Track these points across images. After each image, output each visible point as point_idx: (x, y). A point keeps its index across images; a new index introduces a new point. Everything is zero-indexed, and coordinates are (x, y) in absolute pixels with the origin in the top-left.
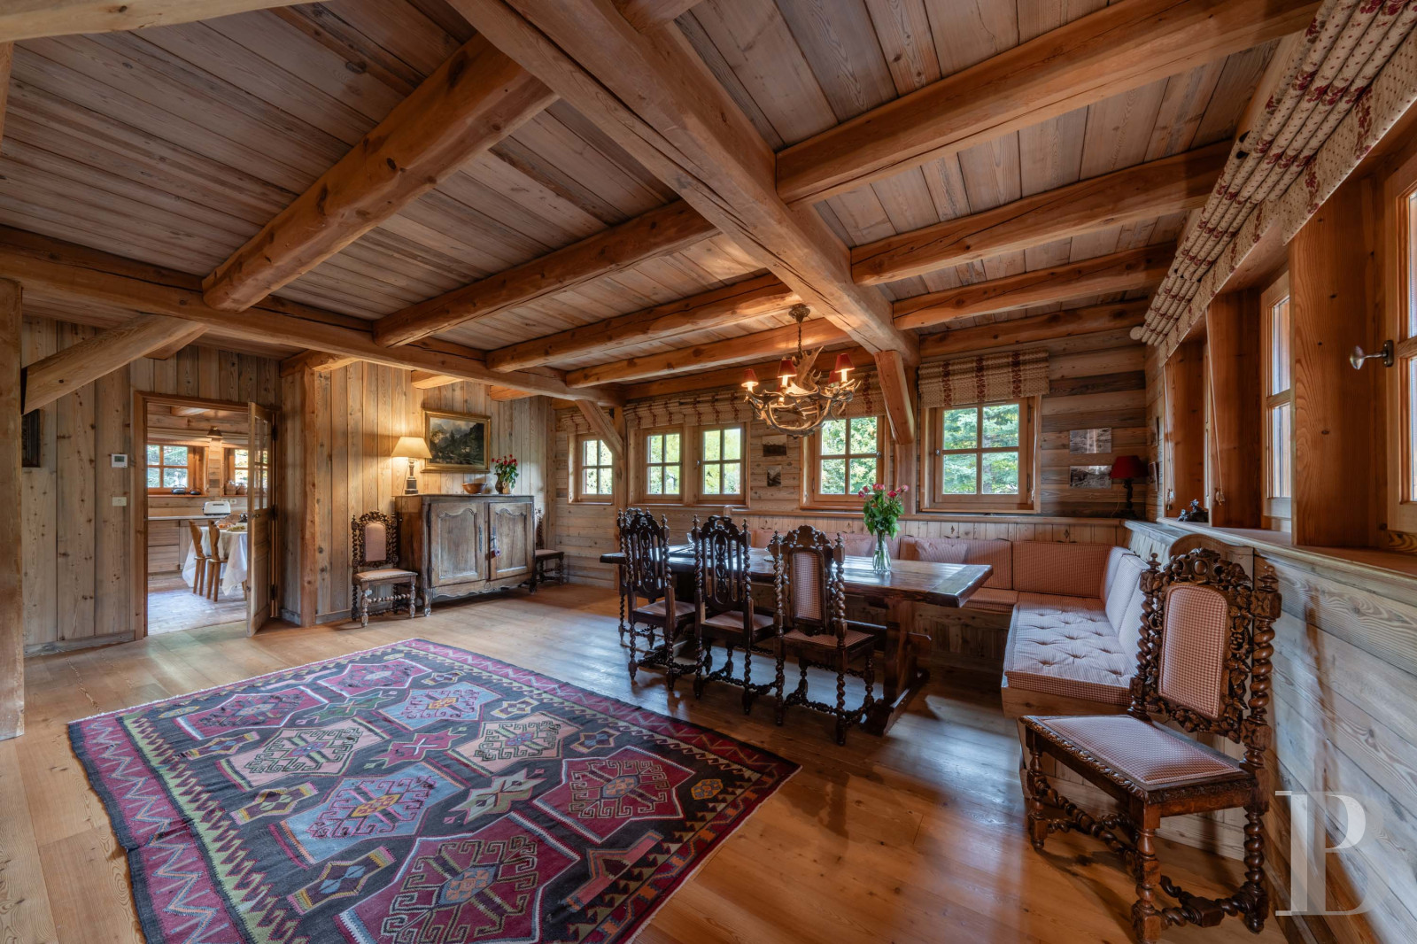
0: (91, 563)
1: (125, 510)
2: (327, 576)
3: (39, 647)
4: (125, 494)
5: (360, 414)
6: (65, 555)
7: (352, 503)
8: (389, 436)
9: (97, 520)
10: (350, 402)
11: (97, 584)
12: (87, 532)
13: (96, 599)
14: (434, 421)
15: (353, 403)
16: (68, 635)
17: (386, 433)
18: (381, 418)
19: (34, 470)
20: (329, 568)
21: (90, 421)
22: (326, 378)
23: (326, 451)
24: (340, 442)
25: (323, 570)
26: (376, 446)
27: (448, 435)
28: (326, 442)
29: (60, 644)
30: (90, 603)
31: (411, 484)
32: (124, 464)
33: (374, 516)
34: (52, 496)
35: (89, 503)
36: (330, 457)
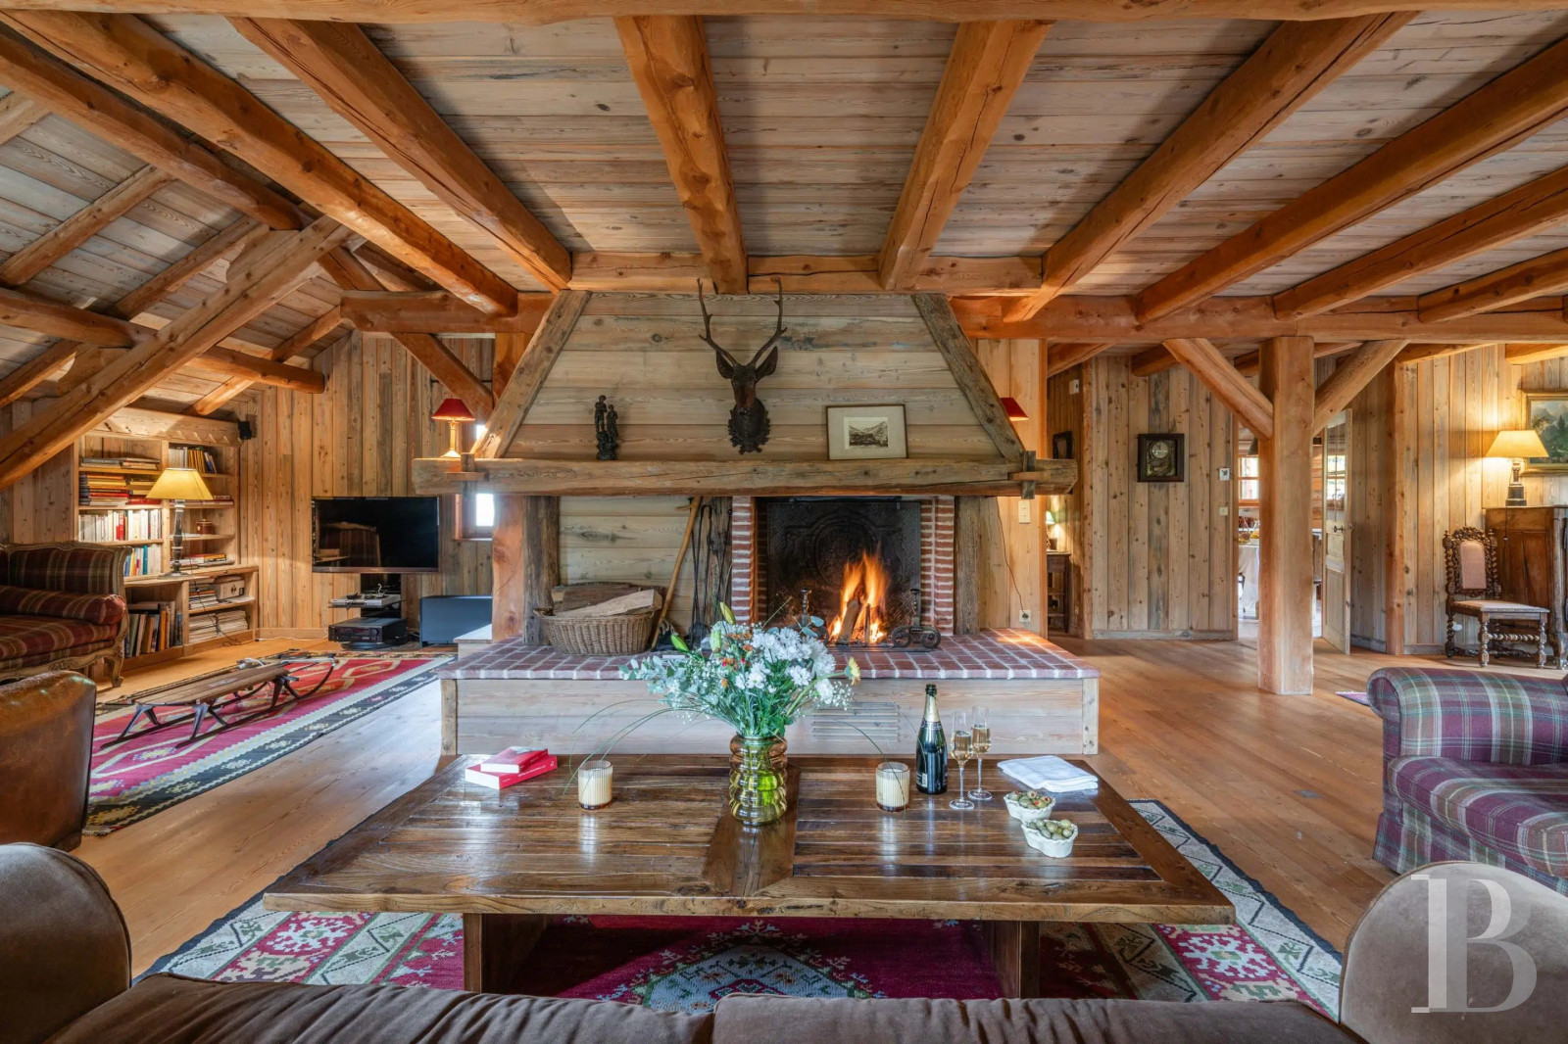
0: (1207, 564)
1: (1227, 518)
2: (1413, 600)
3: (1180, 633)
4: (1227, 504)
5: (1446, 407)
6: (1193, 556)
7: (1438, 516)
8: (1478, 432)
9: (1210, 527)
10: (1436, 395)
11: (1210, 584)
12: (1205, 535)
13: (1209, 596)
14: (1538, 406)
15: (1440, 396)
16: (1194, 626)
17: (1475, 428)
18: (1470, 410)
19: (1178, 484)
20: (1415, 590)
21: (1207, 441)
22: (1413, 371)
23: (1412, 455)
24: (1425, 443)
25: (1409, 593)
26: (1466, 445)
27: (1555, 423)
28: (1413, 445)
29: (1190, 632)
30: (1207, 599)
31: (1516, 493)
32: (1227, 477)
33: (1467, 533)
34: (1186, 505)
35: (1207, 512)
36: (1417, 462)
